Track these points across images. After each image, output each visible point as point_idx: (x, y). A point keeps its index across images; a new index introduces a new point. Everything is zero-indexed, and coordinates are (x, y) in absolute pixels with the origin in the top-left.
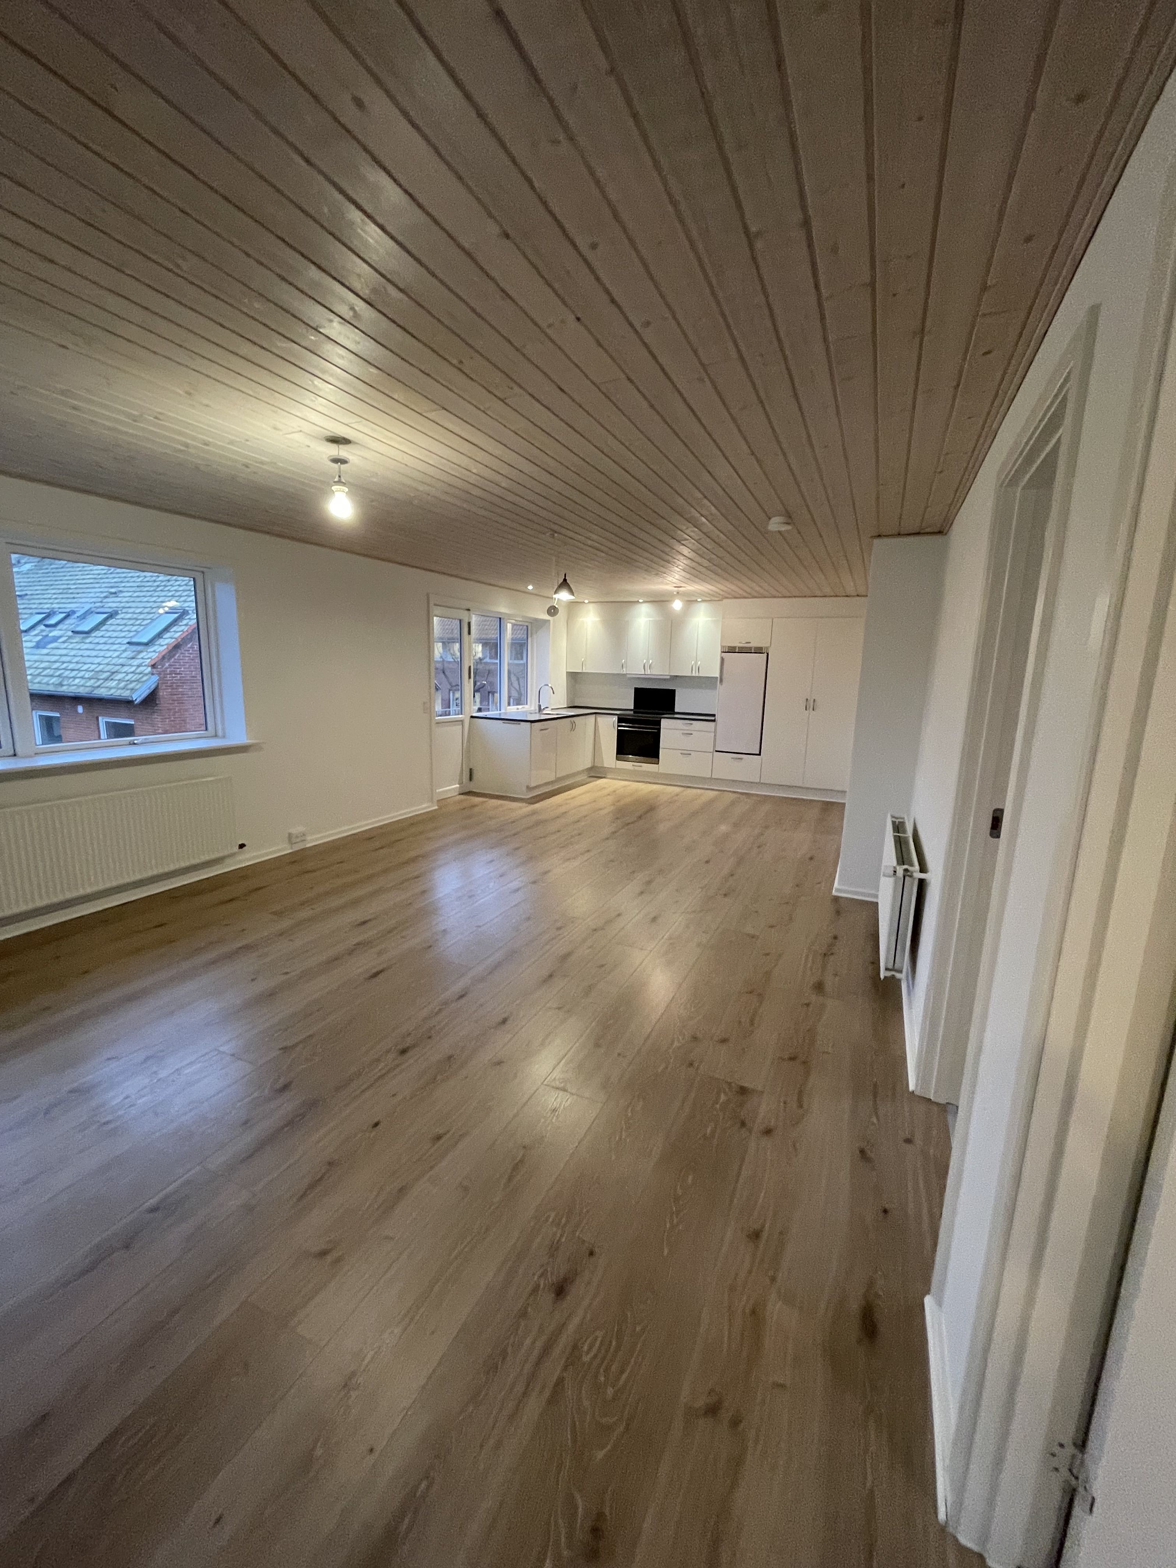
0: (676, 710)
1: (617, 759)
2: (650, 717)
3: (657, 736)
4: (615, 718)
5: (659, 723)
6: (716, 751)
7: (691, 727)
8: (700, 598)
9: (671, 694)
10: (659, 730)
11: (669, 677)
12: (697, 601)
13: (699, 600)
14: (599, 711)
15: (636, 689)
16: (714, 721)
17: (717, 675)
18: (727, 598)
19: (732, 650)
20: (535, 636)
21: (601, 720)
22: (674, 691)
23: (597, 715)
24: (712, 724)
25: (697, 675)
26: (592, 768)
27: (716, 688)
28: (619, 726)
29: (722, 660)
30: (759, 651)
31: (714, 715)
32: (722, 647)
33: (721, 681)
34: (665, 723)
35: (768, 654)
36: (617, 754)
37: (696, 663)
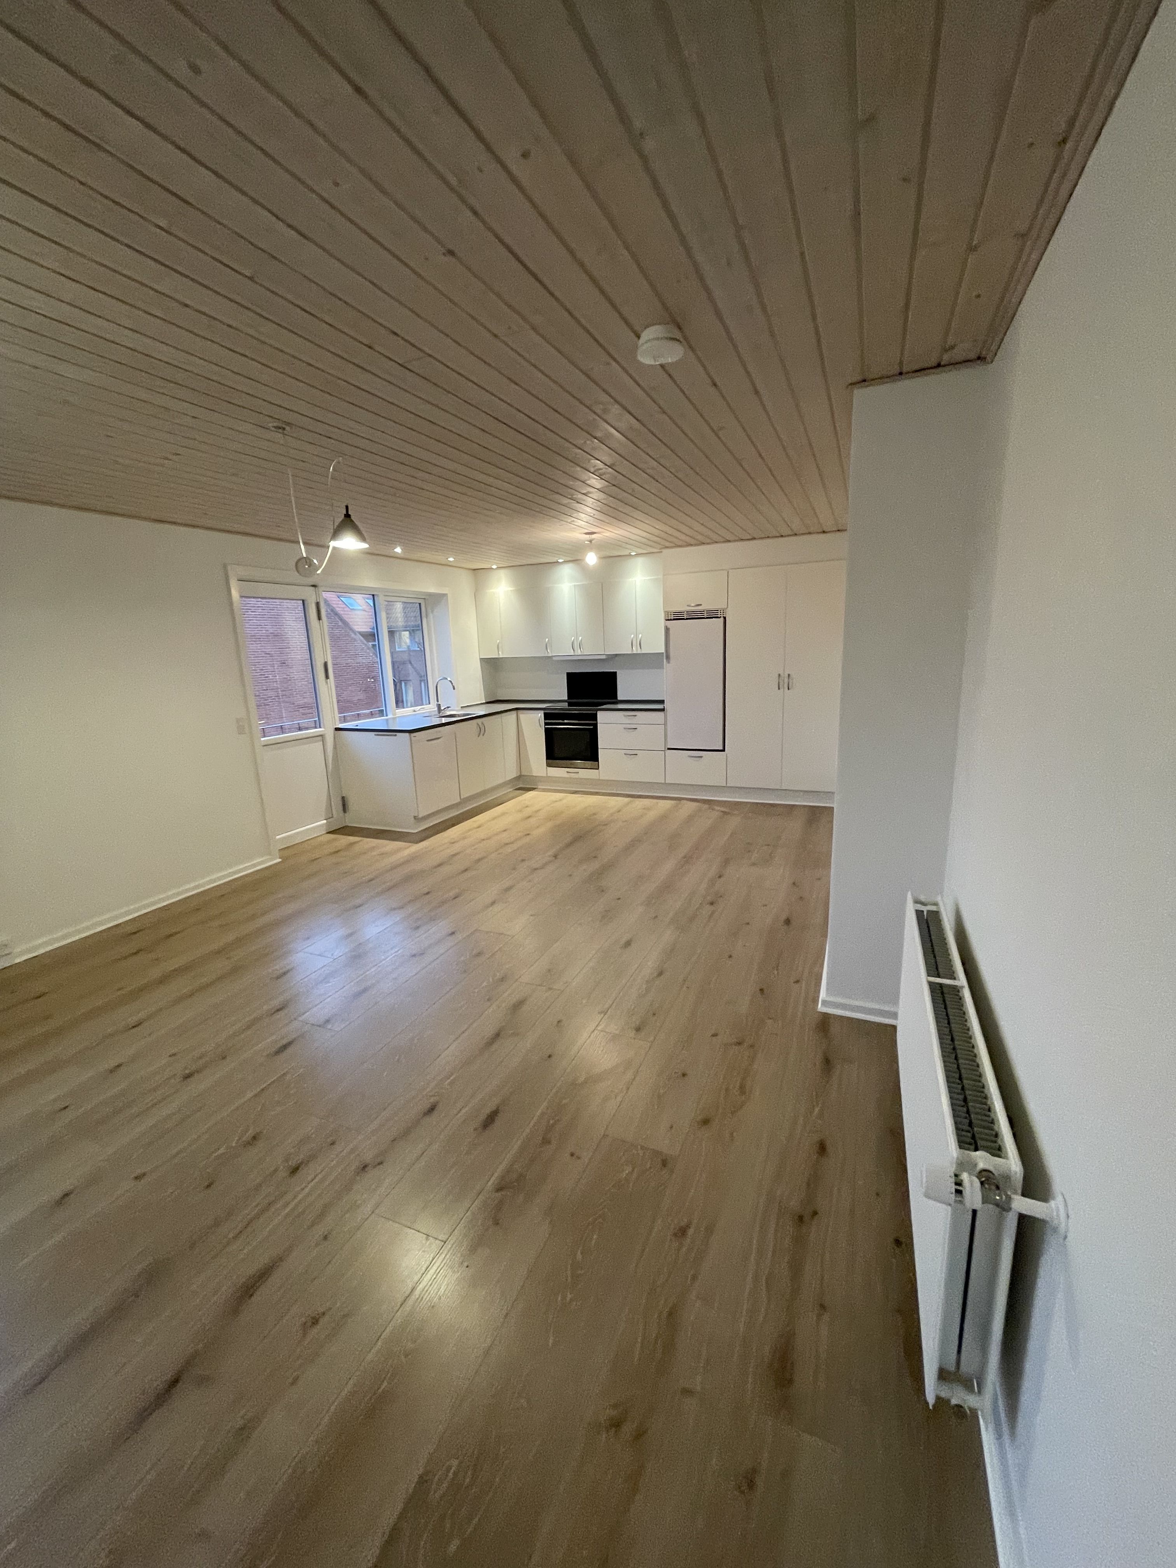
0: (619, 699)
1: (548, 765)
2: (585, 710)
3: (593, 735)
4: (540, 715)
5: (595, 717)
6: (669, 749)
7: (634, 720)
8: (633, 551)
9: (611, 677)
10: (596, 726)
11: (604, 657)
12: (630, 555)
13: (633, 554)
14: (520, 705)
15: (568, 674)
16: (663, 710)
17: (663, 650)
18: (667, 547)
19: (678, 617)
20: (431, 616)
21: (524, 717)
22: (615, 673)
23: (520, 712)
24: (661, 714)
25: (639, 652)
26: (519, 778)
27: (661, 667)
28: (546, 724)
29: (667, 630)
30: (712, 615)
31: (662, 702)
32: (667, 613)
33: (668, 657)
34: (603, 717)
35: (725, 618)
36: (547, 759)
37: (637, 636)
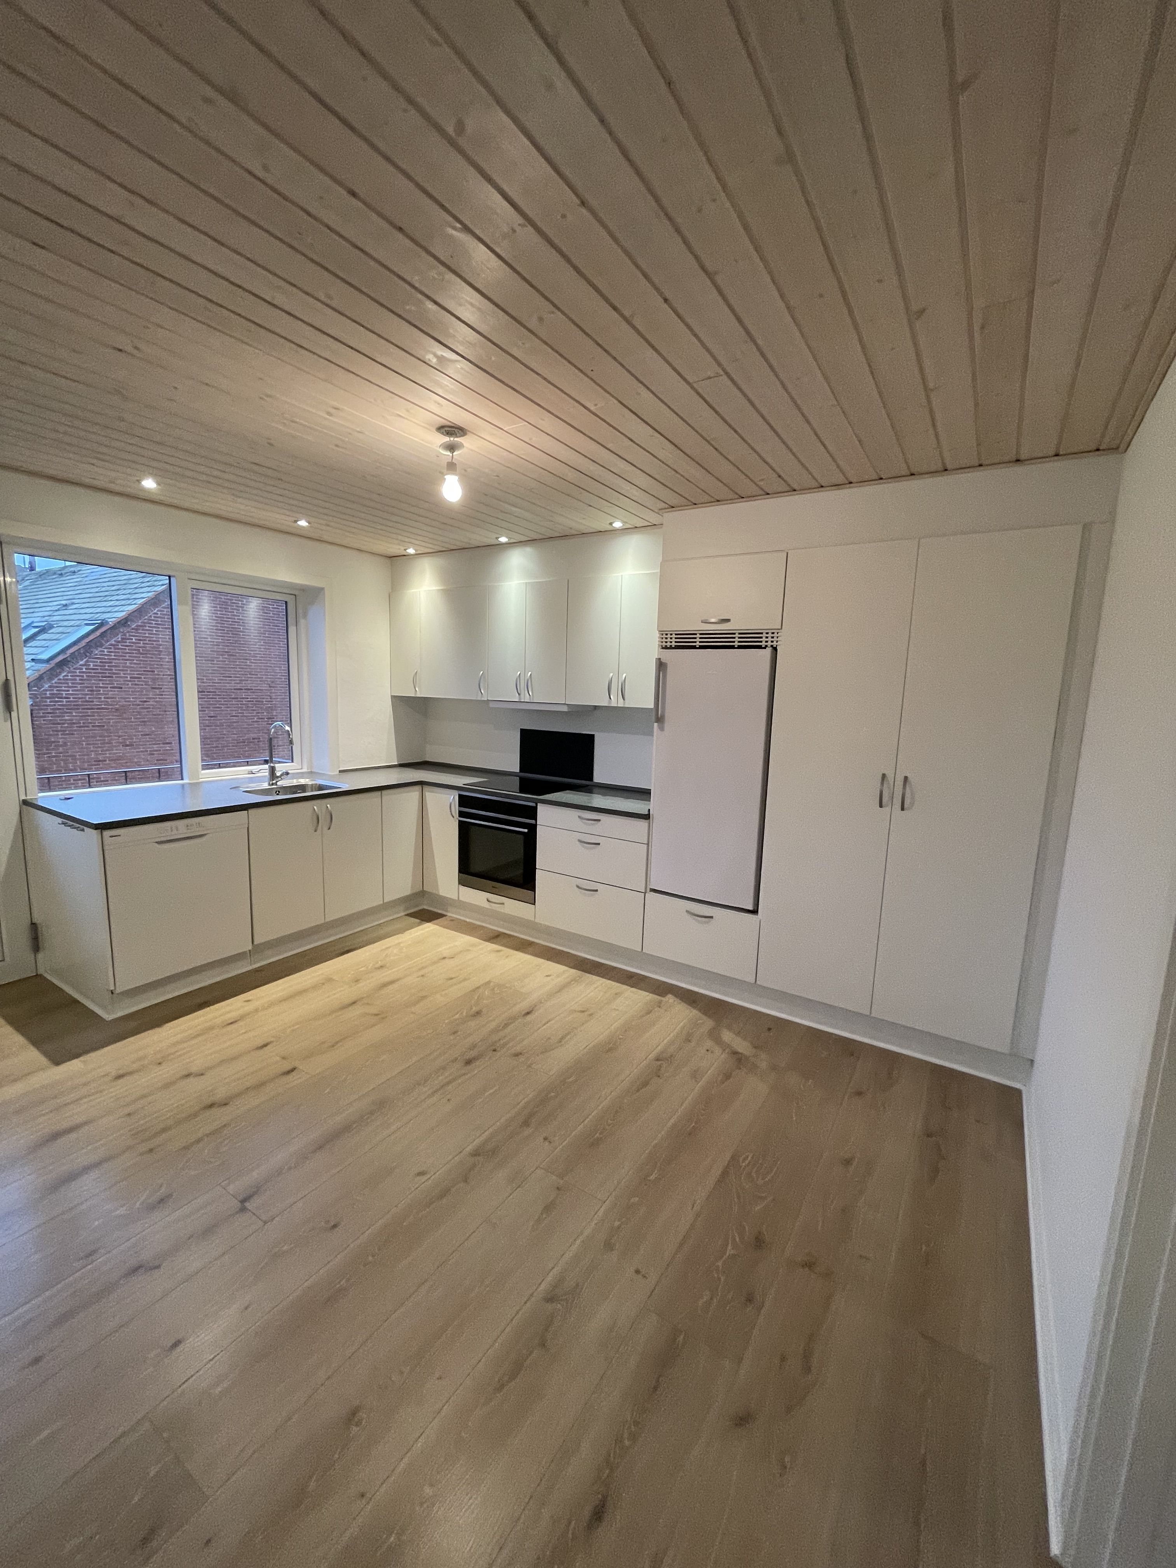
0: (599, 776)
1: (461, 882)
2: (531, 798)
3: (530, 844)
4: (453, 798)
5: (532, 813)
6: (653, 891)
9: (585, 743)
10: (533, 829)
11: (565, 709)
12: (619, 530)
15: (523, 732)
16: (647, 817)
17: (651, 705)
19: (684, 642)
20: (302, 622)
21: (432, 798)
22: (593, 736)
23: (426, 788)
24: (642, 824)
25: (621, 704)
26: (421, 894)
27: (651, 734)
28: (461, 814)
29: (661, 666)
30: (751, 642)
32: (664, 634)
34: (546, 815)
35: (774, 649)
36: (460, 873)
37: (618, 675)
